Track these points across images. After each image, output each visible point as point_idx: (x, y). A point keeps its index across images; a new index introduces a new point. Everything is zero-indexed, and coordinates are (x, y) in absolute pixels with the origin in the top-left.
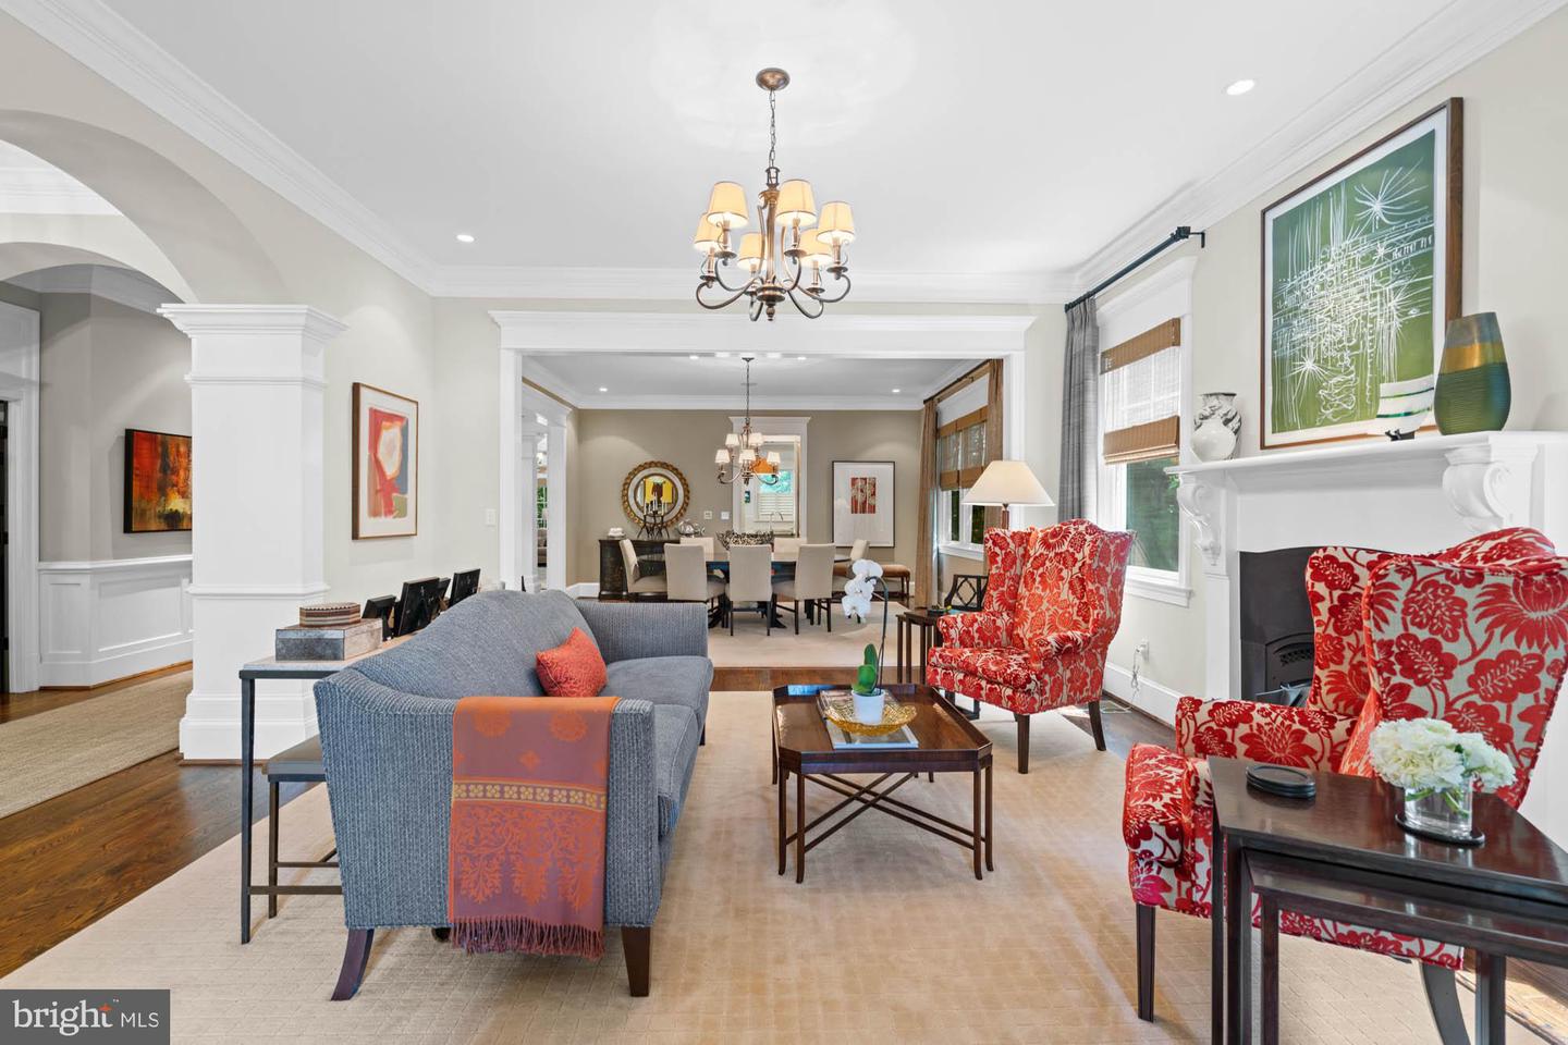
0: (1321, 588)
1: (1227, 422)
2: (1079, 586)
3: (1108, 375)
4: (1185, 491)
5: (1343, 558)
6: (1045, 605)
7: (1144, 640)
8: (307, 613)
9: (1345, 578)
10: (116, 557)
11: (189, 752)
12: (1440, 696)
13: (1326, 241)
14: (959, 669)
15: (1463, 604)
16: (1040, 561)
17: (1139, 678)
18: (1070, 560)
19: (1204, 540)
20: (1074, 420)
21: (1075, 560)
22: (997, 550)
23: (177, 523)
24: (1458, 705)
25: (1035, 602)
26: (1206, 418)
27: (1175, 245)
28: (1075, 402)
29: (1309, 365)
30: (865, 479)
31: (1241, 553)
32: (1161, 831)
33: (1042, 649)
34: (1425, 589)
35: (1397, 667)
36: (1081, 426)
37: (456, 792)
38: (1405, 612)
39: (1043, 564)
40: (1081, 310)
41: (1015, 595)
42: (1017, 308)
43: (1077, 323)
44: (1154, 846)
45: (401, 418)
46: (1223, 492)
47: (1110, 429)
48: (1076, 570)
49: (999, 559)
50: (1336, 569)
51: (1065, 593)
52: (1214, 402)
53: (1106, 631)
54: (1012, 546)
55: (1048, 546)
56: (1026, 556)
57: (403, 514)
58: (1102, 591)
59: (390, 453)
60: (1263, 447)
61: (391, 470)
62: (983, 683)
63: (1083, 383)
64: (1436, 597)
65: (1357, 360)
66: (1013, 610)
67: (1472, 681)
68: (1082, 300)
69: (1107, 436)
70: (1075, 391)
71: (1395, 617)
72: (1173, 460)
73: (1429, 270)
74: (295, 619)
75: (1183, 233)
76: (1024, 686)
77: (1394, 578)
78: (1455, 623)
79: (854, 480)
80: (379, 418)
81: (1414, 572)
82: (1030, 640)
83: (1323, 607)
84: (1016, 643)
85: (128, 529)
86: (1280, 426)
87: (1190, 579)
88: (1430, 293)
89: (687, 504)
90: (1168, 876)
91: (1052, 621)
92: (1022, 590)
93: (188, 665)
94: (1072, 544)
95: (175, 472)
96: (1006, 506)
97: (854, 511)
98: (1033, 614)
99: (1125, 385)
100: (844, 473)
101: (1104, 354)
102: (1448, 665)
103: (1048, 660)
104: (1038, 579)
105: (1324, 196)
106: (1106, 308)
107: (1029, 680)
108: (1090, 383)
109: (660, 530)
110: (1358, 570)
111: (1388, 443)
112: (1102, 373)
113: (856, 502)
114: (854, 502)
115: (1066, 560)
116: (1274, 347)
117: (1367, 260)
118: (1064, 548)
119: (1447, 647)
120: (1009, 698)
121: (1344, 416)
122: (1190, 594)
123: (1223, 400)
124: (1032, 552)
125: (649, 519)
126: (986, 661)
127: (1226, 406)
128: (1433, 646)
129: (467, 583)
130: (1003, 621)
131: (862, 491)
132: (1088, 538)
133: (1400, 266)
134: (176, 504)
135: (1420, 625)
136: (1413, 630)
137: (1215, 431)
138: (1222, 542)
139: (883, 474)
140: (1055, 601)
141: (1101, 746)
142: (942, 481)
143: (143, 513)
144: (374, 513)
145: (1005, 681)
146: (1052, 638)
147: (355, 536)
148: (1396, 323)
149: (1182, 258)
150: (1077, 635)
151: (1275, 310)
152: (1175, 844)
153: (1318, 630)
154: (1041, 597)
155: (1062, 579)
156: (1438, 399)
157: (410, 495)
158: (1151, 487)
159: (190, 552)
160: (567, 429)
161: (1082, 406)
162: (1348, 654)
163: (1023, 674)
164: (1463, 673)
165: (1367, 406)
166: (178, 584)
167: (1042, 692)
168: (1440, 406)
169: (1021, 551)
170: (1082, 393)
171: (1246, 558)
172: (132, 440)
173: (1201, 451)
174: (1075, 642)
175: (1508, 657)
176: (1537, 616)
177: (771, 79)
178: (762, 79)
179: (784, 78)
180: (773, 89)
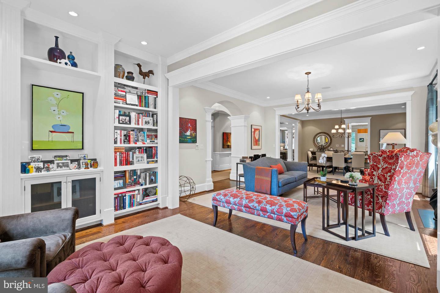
8: (243, 157)
10: (222, 152)
11: (231, 179)
12: (377, 173)
15: (380, 159)
23: (229, 147)
24: (380, 174)
34: (374, 157)
35: (372, 169)
37: (256, 176)
38: (373, 160)
42: (409, 89)
45: (259, 129)
57: (259, 145)
59: (257, 135)
61: (257, 138)
64: (376, 158)
67: (382, 171)
74: (242, 158)
78: (379, 163)
80: (255, 130)
81: (373, 155)
85: (223, 148)
89: (331, 143)
93: (231, 169)
95: (229, 139)
102: (378, 168)
109: (323, 149)
119: (378, 166)
125: (320, 147)
128: (376, 166)
129: (264, 155)
134: (229, 144)
135: (375, 162)
136: (374, 163)
143: (225, 145)
144: (254, 145)
147: (251, 149)
157: (260, 142)
159: (231, 151)
160: (299, 125)
164: (381, 169)
166: (229, 157)
172: (224, 134)
175: (386, 167)
176: (390, 161)
177: (308, 73)
178: (306, 74)
179: (310, 73)
180: (308, 75)
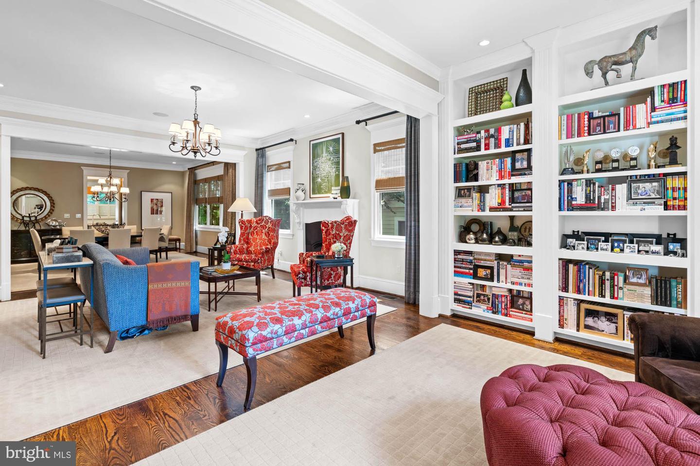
0: (324, 228)
1: (303, 191)
2: (267, 234)
3: (269, 173)
4: (292, 208)
5: (327, 222)
6: (258, 240)
7: (281, 250)
9: (327, 226)
12: (339, 240)
13: (322, 153)
14: (236, 260)
15: (342, 228)
16: (256, 228)
17: (280, 261)
18: (265, 227)
19: (297, 221)
20: (259, 185)
21: (266, 227)
22: (243, 225)
24: (341, 241)
25: (255, 239)
26: (298, 190)
27: (289, 142)
28: (259, 180)
29: (319, 180)
30: (158, 200)
31: (306, 224)
32: (302, 272)
33: (261, 251)
34: (338, 226)
36: (262, 187)
37: (150, 287)
39: (257, 229)
40: (261, 152)
41: (248, 238)
42: (241, 148)
43: (260, 156)
44: (301, 275)
46: (301, 208)
47: (269, 189)
48: (266, 230)
49: (243, 228)
50: (325, 224)
51: (264, 236)
52: (300, 186)
53: (275, 245)
54: (247, 224)
55: (258, 224)
56: (251, 226)
58: (275, 235)
60: (310, 198)
62: (244, 263)
63: (262, 174)
65: (328, 180)
66: (248, 243)
67: (343, 238)
68: (261, 149)
69: (269, 191)
70: (260, 176)
71: (334, 230)
72: (288, 199)
73: (339, 165)
75: (291, 140)
76: (257, 261)
77: (334, 224)
78: (341, 231)
79: (152, 200)
82: (254, 251)
83: (324, 232)
84: (249, 252)
86: (314, 193)
87: (293, 231)
88: (339, 169)
89: (53, 210)
90: (303, 280)
91: (260, 245)
92: (250, 236)
94: (265, 223)
96: (242, 212)
97: (152, 213)
98: (254, 244)
99: (273, 176)
100: (147, 197)
101: (268, 166)
102: (340, 237)
103: (263, 254)
104: (255, 233)
105: (322, 142)
106: (269, 153)
107: (259, 260)
108: (264, 175)
110: (329, 224)
111: (333, 200)
112: (267, 172)
113: (153, 209)
114: (152, 209)
115: (263, 227)
116: (312, 174)
117: (330, 159)
118: (263, 224)
120: (253, 265)
121: (326, 192)
122: (293, 235)
123: (302, 185)
124: (253, 225)
126: (245, 257)
127: (302, 187)
128: (339, 234)
130: (245, 246)
131: (156, 204)
132: (269, 221)
133: (335, 163)
135: (337, 231)
137: (300, 193)
138: (301, 221)
139: (166, 198)
140: (261, 239)
141: (274, 277)
142: (197, 201)
145: (252, 261)
146: (264, 248)
148: (334, 174)
149: (290, 146)
150: (269, 247)
151: (313, 166)
152: (304, 274)
153: (323, 236)
154: (257, 238)
155: (263, 232)
156: (341, 191)
158: (282, 207)
161: (262, 181)
162: (328, 240)
163: (257, 258)
165: (329, 191)
167: (261, 263)
168: (341, 192)
169: (249, 225)
170: (262, 177)
171: (307, 225)
173: (298, 199)
174: (269, 249)
175: (347, 235)
176: (350, 228)
177: (195, 88)
178: (192, 88)
179: (200, 89)
180: (196, 91)
